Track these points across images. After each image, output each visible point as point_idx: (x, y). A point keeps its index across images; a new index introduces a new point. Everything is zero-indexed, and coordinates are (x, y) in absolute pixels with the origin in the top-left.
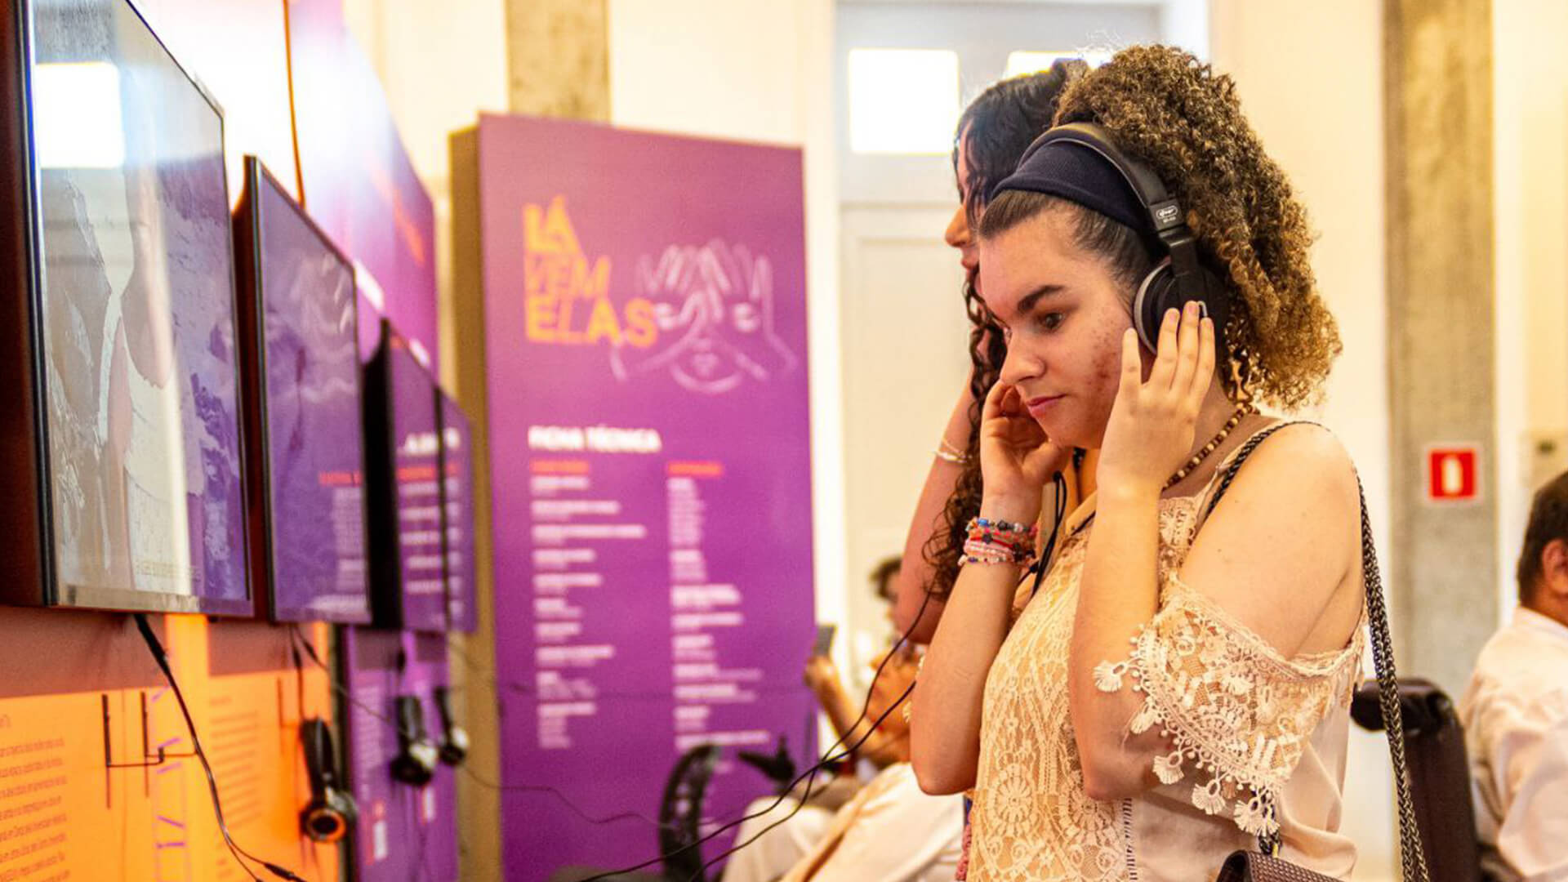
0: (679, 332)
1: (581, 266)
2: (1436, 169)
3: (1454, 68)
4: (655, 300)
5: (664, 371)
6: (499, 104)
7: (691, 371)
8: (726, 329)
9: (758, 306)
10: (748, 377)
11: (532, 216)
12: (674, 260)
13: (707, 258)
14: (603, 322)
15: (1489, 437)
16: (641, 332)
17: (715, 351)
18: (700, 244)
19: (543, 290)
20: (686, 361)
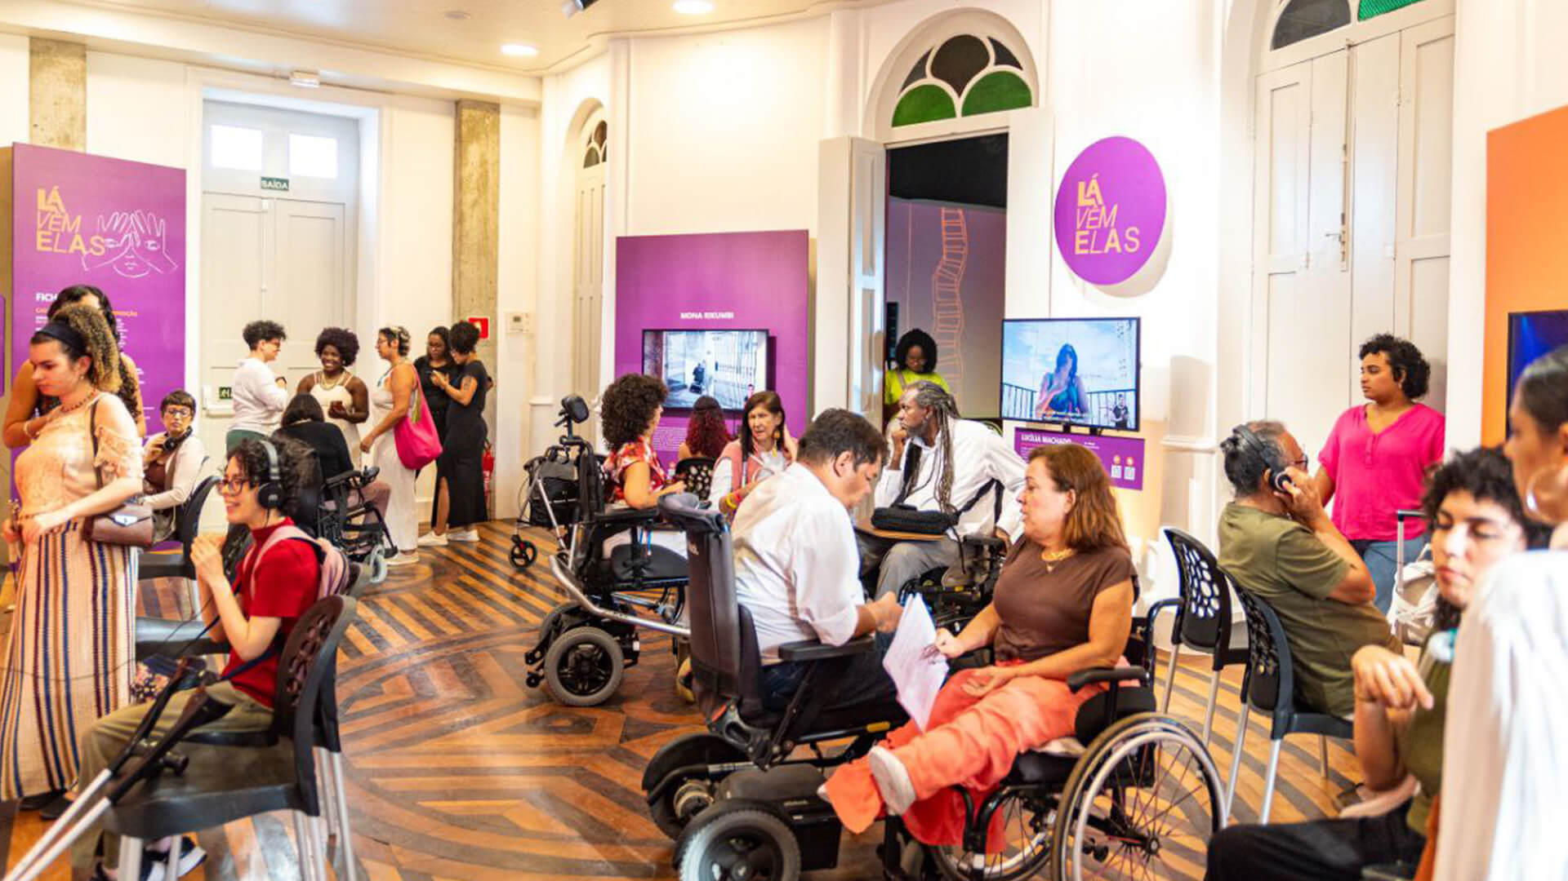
0: (118, 251)
1: (66, 218)
2: (475, 203)
3: (484, 163)
4: (106, 236)
5: (110, 267)
6: (24, 139)
7: (124, 270)
8: (143, 249)
9: (159, 240)
10: (153, 272)
11: (41, 193)
12: (117, 220)
13: (133, 217)
14: (77, 244)
15: (494, 314)
16: (98, 250)
17: (137, 261)
18: (130, 212)
19: (45, 228)
20: (121, 264)
